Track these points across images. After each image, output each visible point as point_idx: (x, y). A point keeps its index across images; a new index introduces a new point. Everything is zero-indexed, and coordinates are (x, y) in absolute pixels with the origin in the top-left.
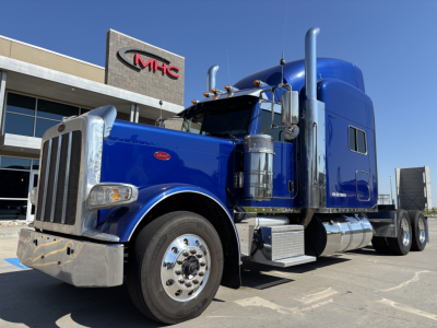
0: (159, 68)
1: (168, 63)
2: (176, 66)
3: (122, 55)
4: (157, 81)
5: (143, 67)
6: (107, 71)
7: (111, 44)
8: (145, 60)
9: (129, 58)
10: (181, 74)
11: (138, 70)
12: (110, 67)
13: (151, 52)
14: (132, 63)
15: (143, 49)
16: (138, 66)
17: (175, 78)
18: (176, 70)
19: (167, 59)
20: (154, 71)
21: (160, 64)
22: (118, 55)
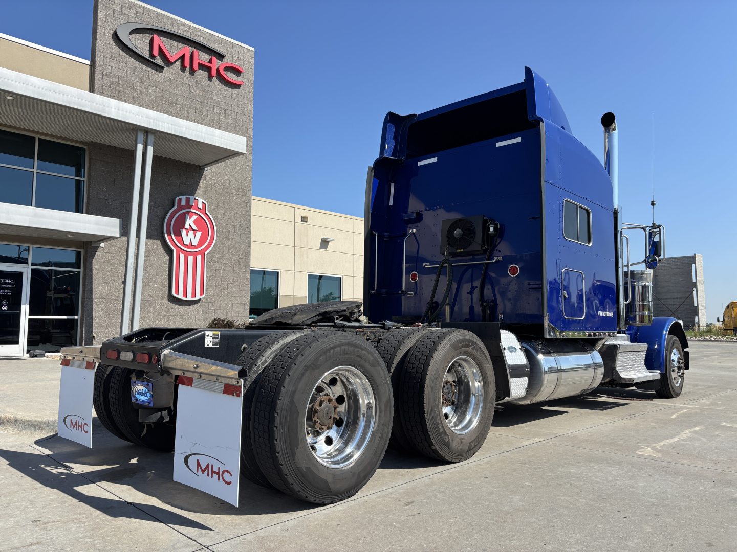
0: (201, 66)
1: (220, 56)
2: (236, 64)
3: (124, 37)
4: (198, 91)
5: (169, 63)
6: (92, 66)
7: (101, 15)
8: (174, 49)
9: (140, 44)
10: (247, 79)
11: (159, 68)
12: (98, 59)
13: (187, 35)
14: (146, 54)
15: (168, 28)
16: (158, 61)
17: (236, 86)
18: (238, 72)
19: (220, 49)
20: (192, 72)
21: (204, 58)
22: (116, 37)
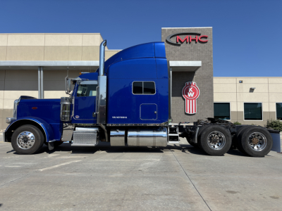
0: (193, 40)
1: (199, 35)
2: (205, 35)
3: (169, 40)
4: (192, 48)
5: (182, 43)
8: (183, 38)
9: (173, 40)
10: (210, 39)
11: (180, 45)
13: (188, 32)
14: (175, 43)
15: (182, 32)
16: (179, 43)
17: (206, 42)
18: (206, 37)
19: (199, 32)
20: (190, 43)
21: (193, 37)
22: (167, 41)
